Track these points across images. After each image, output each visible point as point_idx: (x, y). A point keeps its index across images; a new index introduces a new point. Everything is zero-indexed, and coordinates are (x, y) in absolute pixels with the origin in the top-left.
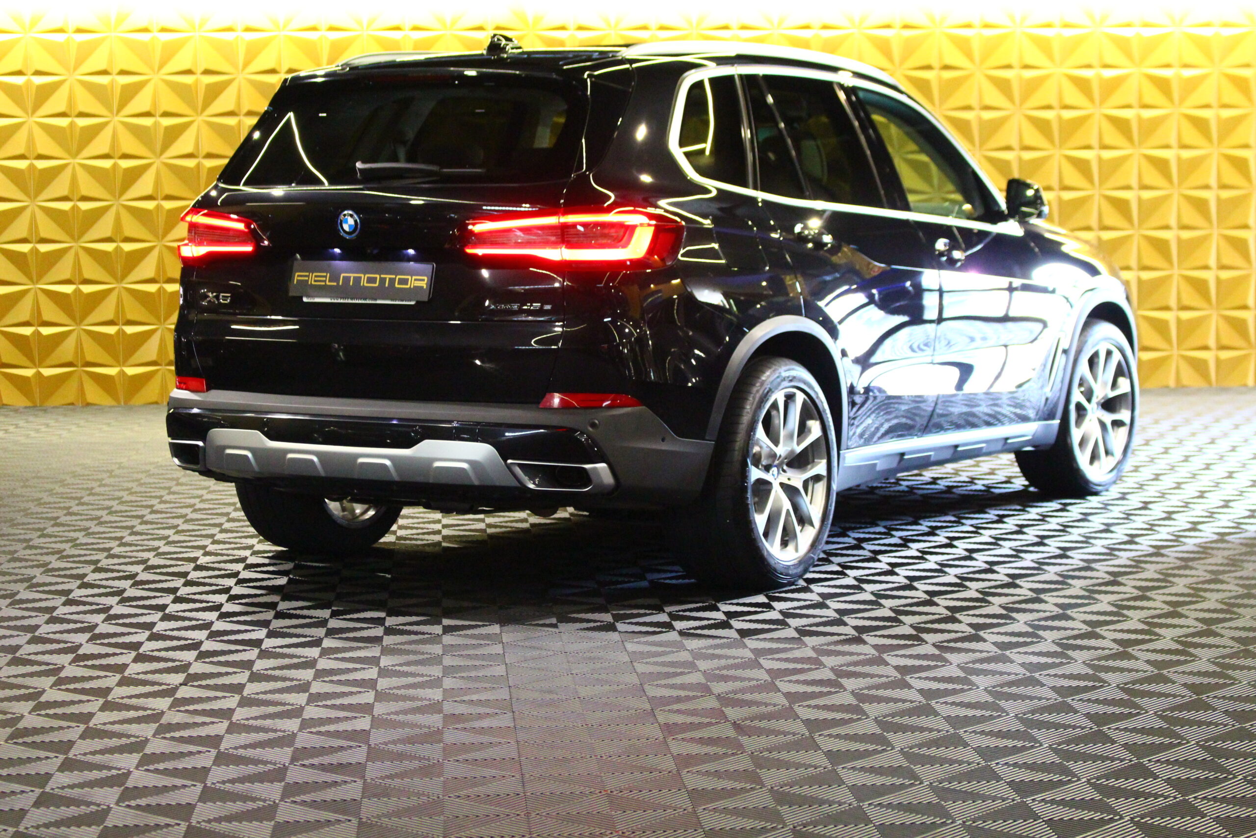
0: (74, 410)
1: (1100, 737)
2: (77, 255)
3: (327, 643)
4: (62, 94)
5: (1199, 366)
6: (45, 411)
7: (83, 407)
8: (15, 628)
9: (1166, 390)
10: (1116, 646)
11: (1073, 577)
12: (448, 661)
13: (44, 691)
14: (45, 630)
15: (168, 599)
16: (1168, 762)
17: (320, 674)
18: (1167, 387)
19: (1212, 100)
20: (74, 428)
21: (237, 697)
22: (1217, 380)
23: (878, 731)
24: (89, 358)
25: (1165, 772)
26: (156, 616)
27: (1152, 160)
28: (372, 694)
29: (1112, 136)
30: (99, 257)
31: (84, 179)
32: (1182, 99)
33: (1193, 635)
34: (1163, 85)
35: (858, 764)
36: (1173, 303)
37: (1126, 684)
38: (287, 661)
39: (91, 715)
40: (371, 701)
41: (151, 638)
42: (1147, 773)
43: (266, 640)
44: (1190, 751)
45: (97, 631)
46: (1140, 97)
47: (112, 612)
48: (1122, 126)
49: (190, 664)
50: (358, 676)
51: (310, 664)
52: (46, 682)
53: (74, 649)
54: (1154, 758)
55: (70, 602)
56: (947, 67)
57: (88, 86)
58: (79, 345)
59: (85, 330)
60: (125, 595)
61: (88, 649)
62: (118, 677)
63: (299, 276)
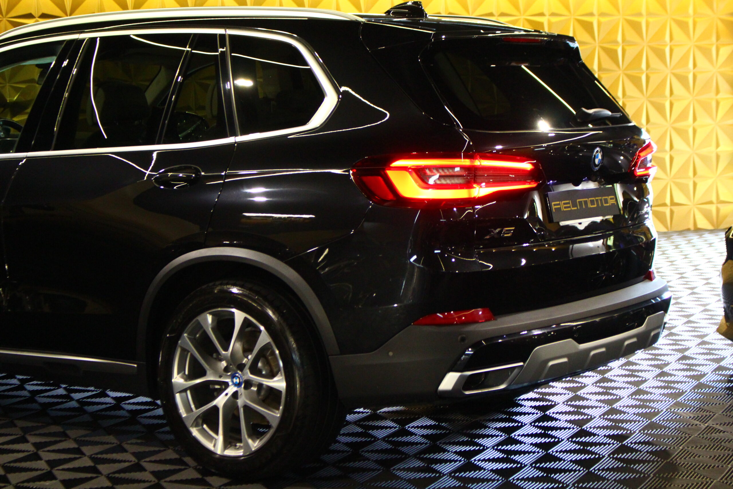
63: (555, 205)
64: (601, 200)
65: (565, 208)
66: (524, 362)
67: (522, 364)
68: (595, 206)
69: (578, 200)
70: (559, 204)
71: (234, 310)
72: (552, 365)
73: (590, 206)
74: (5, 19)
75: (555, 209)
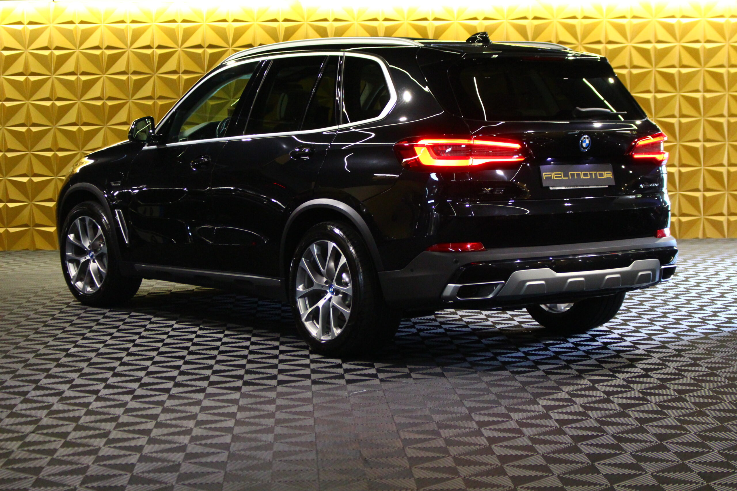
0: (27, 254)
1: (661, 448)
2: (30, 159)
3: (210, 390)
4: (72, 61)
5: (717, 225)
6: (10, 254)
7: (33, 251)
8: (26, 381)
9: (697, 240)
10: (676, 394)
11: (654, 352)
12: (279, 402)
13: (41, 419)
14: (44, 382)
15: (116, 364)
16: (700, 463)
17: (204, 409)
18: (697, 238)
19: (725, 62)
20: (23, 265)
21: (154, 422)
22: (728, 234)
23: (530, 444)
24: (38, 221)
25: (697, 468)
26: (109, 374)
27: (687, 99)
28: (233, 421)
29: (663, 85)
30: (44, 160)
31: (34, 112)
32: (706, 62)
33: (722, 387)
34: (694, 53)
35: (517, 463)
36: (701, 187)
37: (679, 416)
38: (185, 401)
39: (68, 433)
40: (232, 425)
41: (106, 387)
42: (688, 469)
43: (173, 389)
44: (714, 456)
45: (74, 383)
46: (680, 60)
47: (84, 372)
48: (669, 78)
49: (127, 403)
50: (226, 410)
51: (198, 403)
52: (42, 413)
53: (60, 393)
54: (692, 460)
55: (59, 366)
56: (610, 42)
57: (88, 56)
58: (32, 214)
59: (35, 205)
60: (92, 361)
61: (69, 393)
62: (85, 410)
63: (545, 175)
64: (595, 174)
65: (556, 177)
66: (506, 281)
67: (503, 282)
68: (589, 177)
69: (570, 173)
70: (551, 174)
71: (328, 241)
72: (529, 285)
73: (582, 177)
74: (231, 48)
75: (546, 177)
